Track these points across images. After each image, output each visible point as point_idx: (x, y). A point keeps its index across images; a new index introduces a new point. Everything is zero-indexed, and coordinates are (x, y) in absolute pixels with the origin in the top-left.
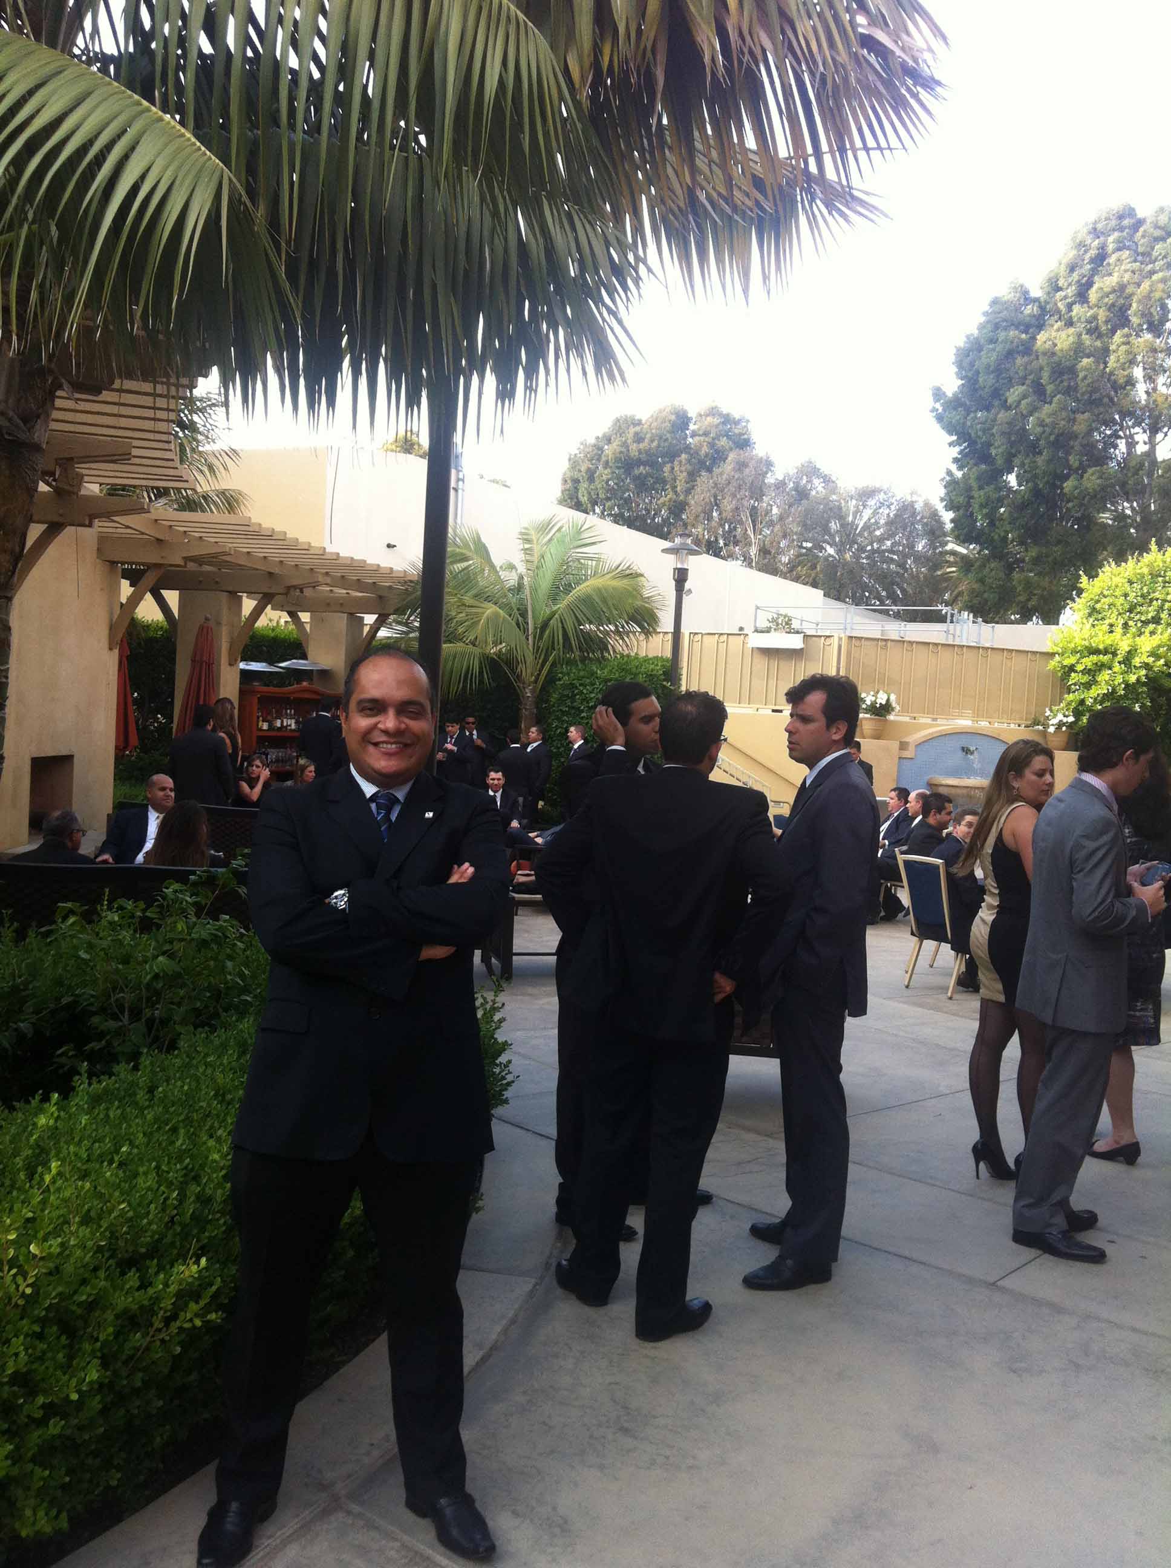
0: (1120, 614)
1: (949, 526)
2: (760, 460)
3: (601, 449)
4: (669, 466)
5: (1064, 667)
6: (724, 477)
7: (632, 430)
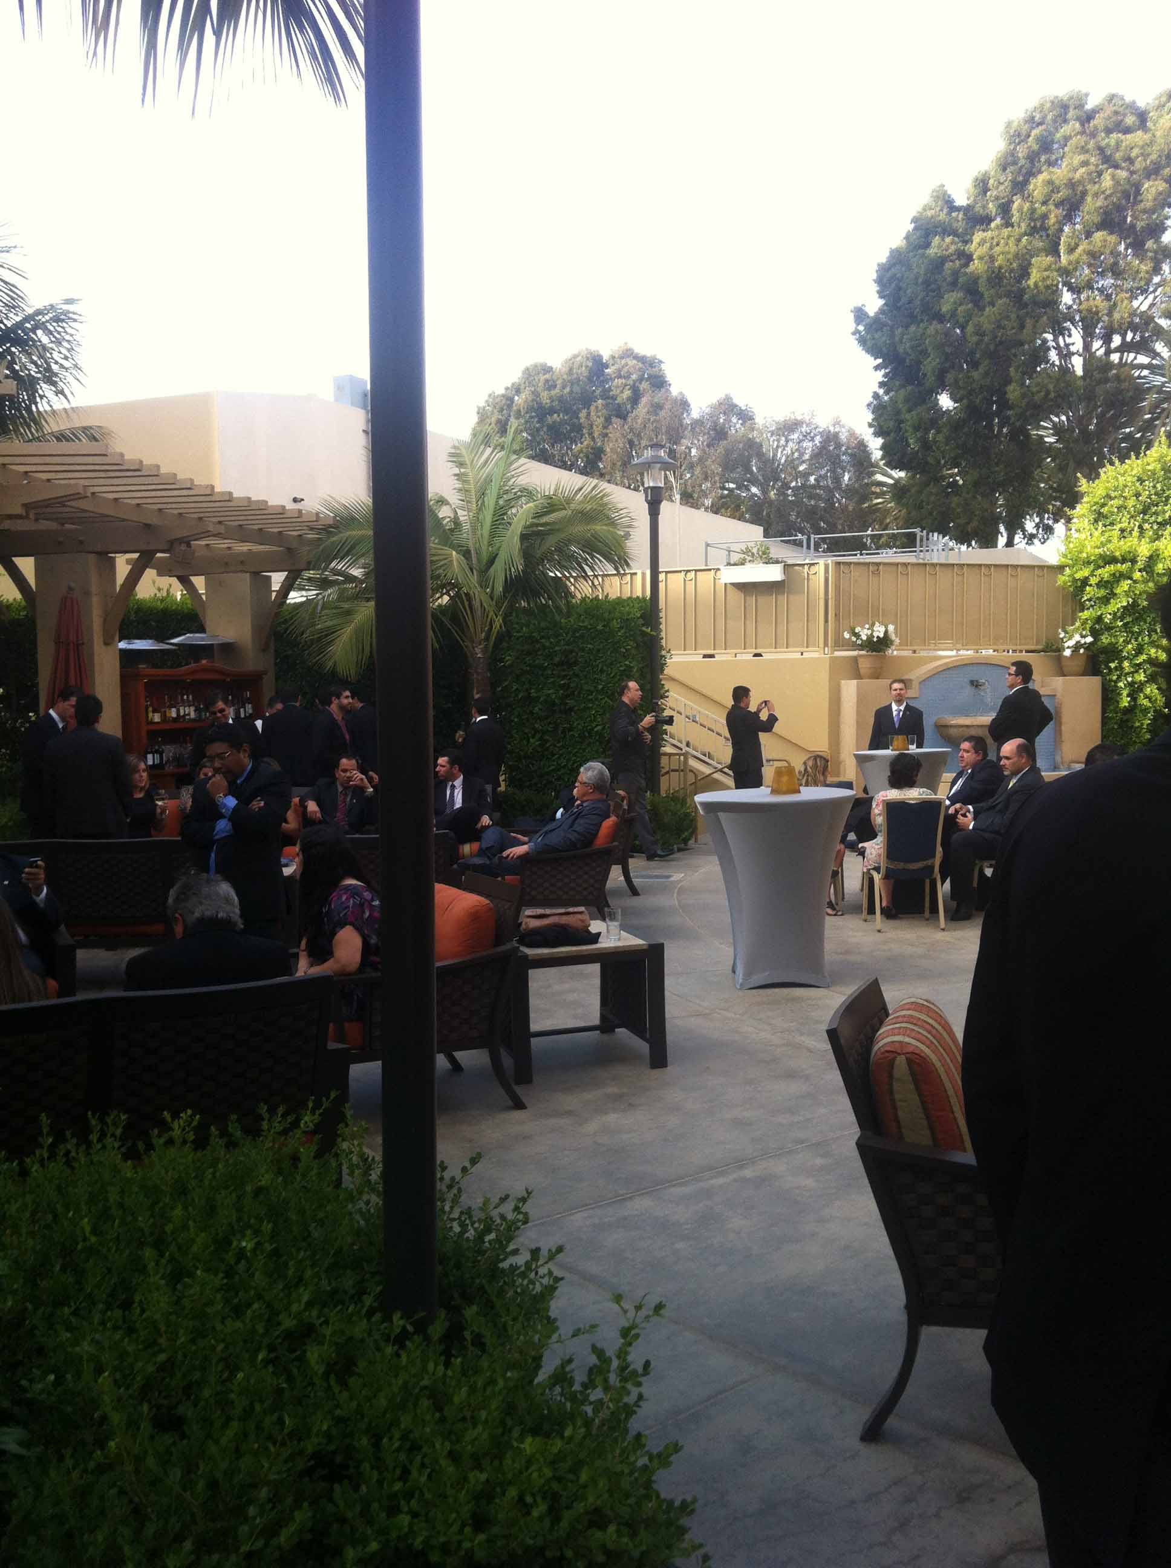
0: (1132, 517)
1: (877, 454)
2: (675, 401)
3: (512, 400)
4: (584, 411)
5: (1075, 580)
6: (639, 421)
7: (543, 378)
